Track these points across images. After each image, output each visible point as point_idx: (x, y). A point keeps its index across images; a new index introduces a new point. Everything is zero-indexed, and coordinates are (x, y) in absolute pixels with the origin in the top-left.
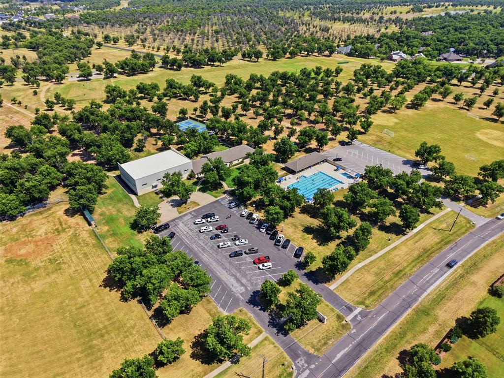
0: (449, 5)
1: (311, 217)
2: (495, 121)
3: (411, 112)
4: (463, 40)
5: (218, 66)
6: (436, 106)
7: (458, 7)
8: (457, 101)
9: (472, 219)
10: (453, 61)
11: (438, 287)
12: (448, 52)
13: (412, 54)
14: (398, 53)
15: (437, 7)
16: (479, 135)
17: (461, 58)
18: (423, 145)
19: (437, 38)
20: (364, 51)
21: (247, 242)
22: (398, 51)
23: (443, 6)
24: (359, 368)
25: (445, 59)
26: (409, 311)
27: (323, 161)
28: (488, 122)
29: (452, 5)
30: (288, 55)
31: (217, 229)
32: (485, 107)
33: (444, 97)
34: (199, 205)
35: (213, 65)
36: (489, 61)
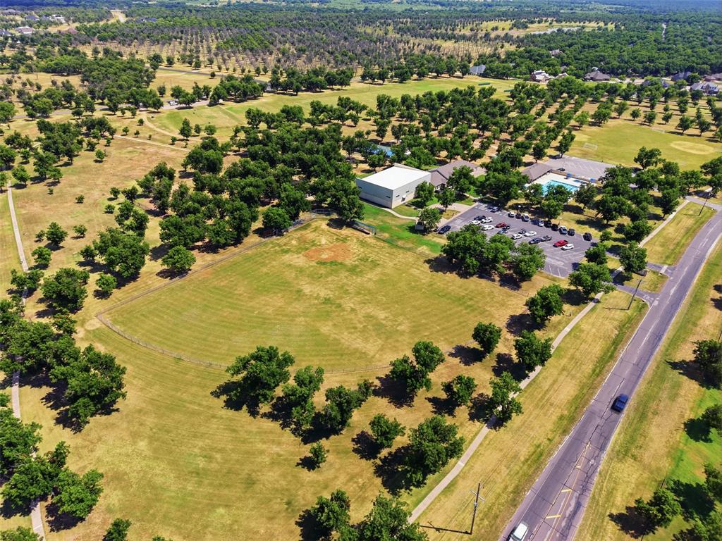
0: (552, 21)
1: (575, 213)
2: (681, 134)
3: (595, 129)
4: (602, 58)
5: (339, 90)
6: (617, 123)
7: (564, 23)
8: (634, 117)
9: (711, 206)
10: (601, 80)
11: (715, 249)
12: (593, 71)
13: (555, 74)
14: (540, 73)
15: (539, 22)
16: (672, 145)
17: (609, 78)
18: (642, 150)
19: (574, 57)
20: (501, 71)
21: (536, 233)
22: (541, 71)
23: (546, 21)
24: (691, 296)
25: (592, 79)
26: (703, 264)
27: (548, 172)
28: (674, 135)
29: (556, 21)
30: (415, 76)
31: (497, 227)
32: (664, 122)
33: (620, 114)
34: (459, 212)
35: (332, 89)
36: (639, 81)
